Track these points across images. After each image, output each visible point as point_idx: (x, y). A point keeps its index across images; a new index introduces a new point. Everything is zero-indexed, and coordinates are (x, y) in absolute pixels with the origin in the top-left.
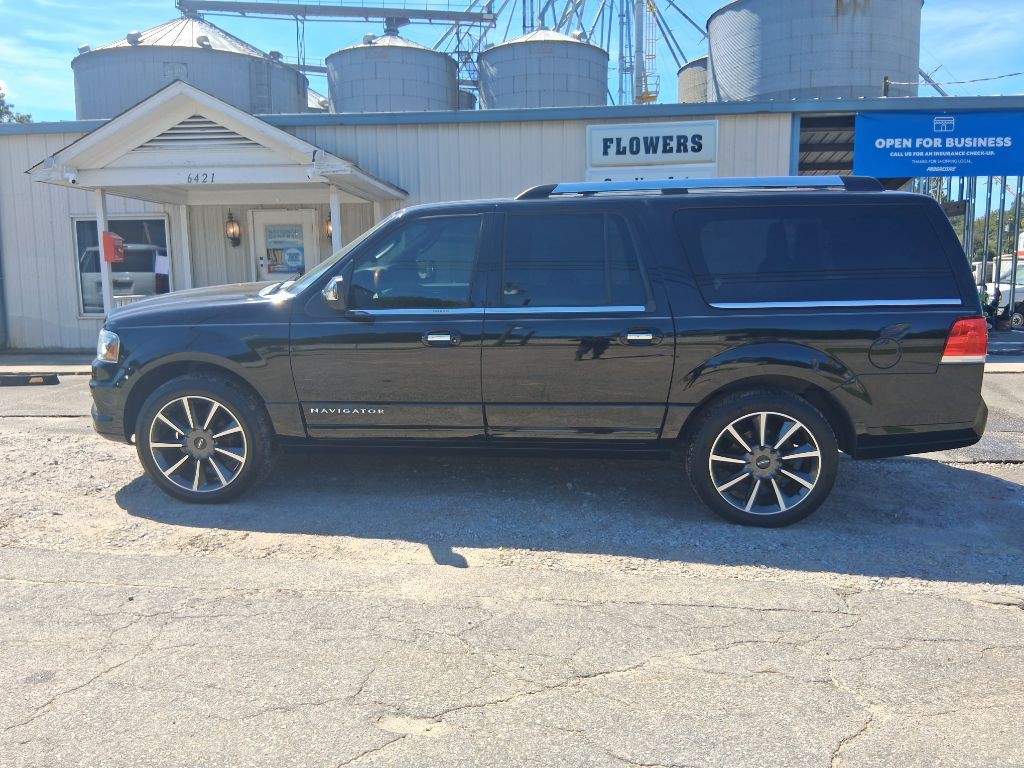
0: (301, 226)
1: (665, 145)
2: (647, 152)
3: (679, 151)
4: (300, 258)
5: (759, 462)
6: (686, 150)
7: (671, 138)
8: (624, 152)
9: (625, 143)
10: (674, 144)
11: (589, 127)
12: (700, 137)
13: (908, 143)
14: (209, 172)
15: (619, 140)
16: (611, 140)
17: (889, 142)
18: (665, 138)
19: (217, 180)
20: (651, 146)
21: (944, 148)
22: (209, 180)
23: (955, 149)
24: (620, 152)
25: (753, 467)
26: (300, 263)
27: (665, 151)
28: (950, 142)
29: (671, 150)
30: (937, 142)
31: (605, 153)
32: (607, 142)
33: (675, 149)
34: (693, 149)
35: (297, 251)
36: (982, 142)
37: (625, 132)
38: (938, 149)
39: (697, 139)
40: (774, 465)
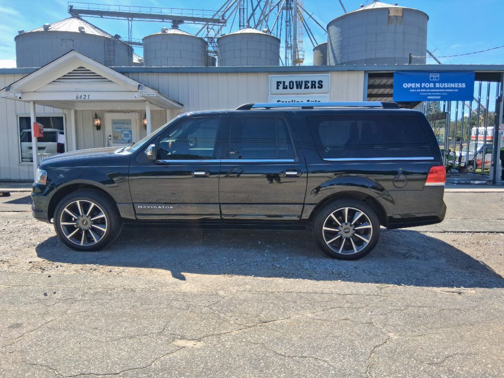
0: (130, 120)
1: (306, 85)
2: (297, 88)
3: (312, 88)
4: (130, 136)
5: (345, 230)
6: (315, 88)
7: (308, 82)
9: (287, 84)
10: (310, 85)
11: (270, 76)
12: (322, 82)
13: (418, 85)
14: (87, 94)
15: (284, 82)
16: (280, 82)
17: (409, 85)
18: (306, 82)
19: (91, 98)
20: (299, 85)
21: (435, 88)
22: (87, 98)
23: (440, 88)
24: (285, 88)
25: (342, 232)
26: (129, 138)
27: (305, 88)
28: (437, 85)
29: (308, 88)
30: (432, 85)
31: (278, 88)
32: (278, 83)
33: (310, 87)
34: (319, 87)
35: (128, 133)
36: (452, 85)
37: (287, 79)
38: (432, 88)
39: (320, 82)
40: (352, 232)
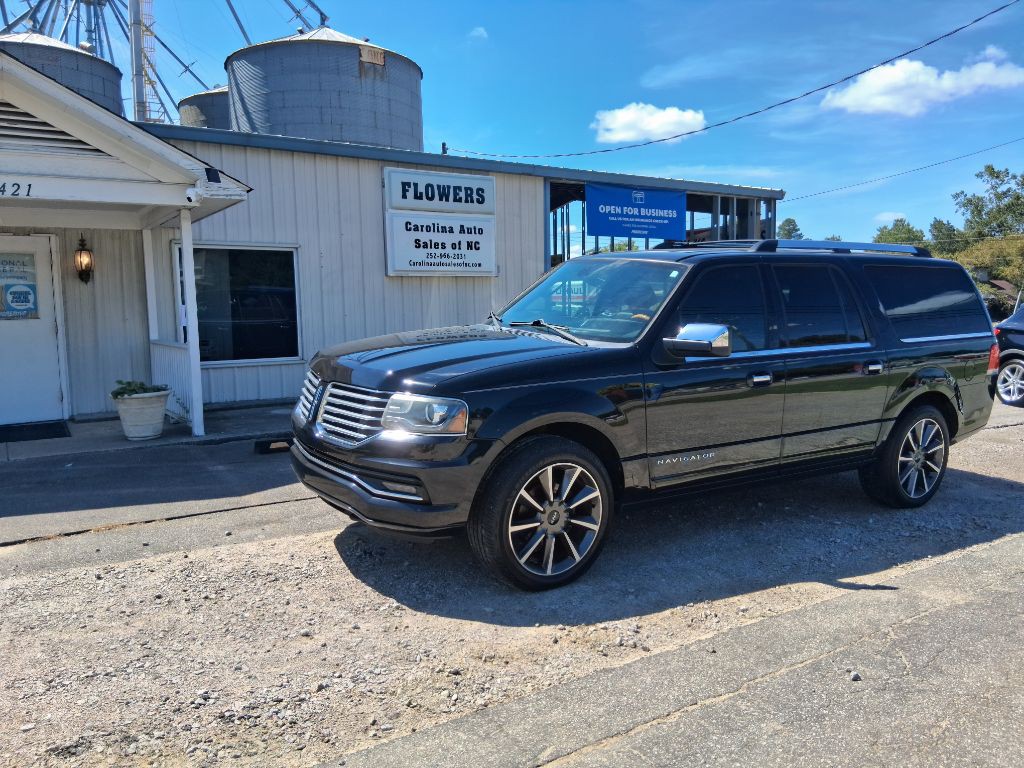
0: (32, 256)
1: (456, 194)
2: (441, 199)
3: (467, 201)
6: (472, 201)
7: (460, 188)
8: (421, 198)
9: (421, 189)
10: (462, 194)
11: (388, 169)
12: (483, 191)
13: (619, 210)
15: (416, 185)
16: (409, 184)
17: (608, 209)
18: (455, 188)
20: (444, 194)
21: (640, 216)
22: (22, 193)
23: (646, 217)
24: (418, 196)
27: (455, 200)
28: (643, 212)
29: (460, 200)
30: (636, 211)
31: (404, 196)
32: (405, 186)
33: (464, 199)
34: (478, 201)
35: (28, 289)
36: (661, 213)
37: (422, 178)
38: (636, 217)
39: (480, 191)
